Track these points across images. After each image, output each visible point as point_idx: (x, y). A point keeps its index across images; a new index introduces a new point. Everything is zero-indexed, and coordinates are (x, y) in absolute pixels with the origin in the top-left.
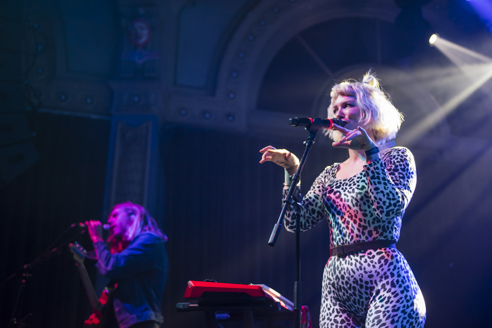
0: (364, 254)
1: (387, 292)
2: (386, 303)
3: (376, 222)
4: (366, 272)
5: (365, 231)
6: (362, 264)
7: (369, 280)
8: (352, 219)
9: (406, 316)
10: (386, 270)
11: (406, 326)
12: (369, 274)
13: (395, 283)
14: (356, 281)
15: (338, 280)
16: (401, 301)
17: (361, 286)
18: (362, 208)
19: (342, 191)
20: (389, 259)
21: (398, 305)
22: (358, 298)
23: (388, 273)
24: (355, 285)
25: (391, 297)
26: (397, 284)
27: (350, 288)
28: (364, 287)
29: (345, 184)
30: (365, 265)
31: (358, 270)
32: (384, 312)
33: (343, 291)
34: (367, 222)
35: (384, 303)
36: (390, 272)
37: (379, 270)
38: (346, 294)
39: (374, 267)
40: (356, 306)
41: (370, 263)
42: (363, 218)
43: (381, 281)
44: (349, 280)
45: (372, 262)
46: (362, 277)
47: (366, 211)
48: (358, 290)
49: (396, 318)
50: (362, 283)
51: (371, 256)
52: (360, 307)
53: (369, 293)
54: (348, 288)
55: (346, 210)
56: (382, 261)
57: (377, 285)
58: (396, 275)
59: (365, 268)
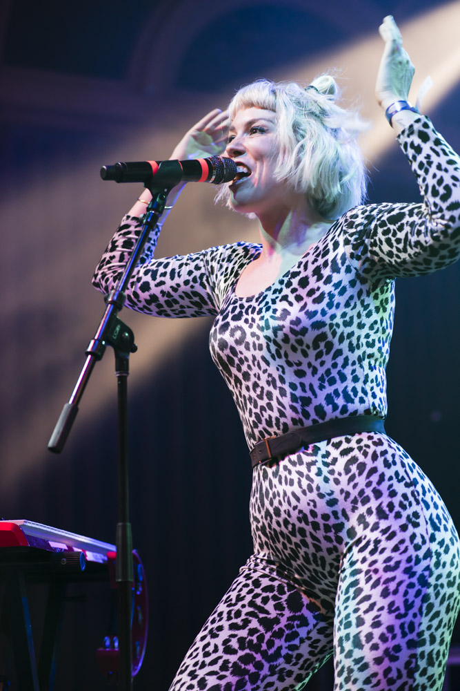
0: (314, 458)
1: (372, 530)
2: (372, 553)
3: (326, 384)
4: (321, 496)
5: (307, 409)
6: (312, 481)
7: (328, 510)
8: (275, 387)
9: (414, 580)
10: (362, 485)
11: (413, 602)
12: (328, 498)
13: (386, 509)
14: (303, 518)
15: (269, 518)
16: (402, 548)
17: (316, 526)
18: (290, 359)
19: (246, 327)
20: (368, 461)
21: (396, 556)
22: (312, 550)
23: (369, 492)
24: (303, 525)
25: (380, 541)
26: (391, 511)
27: (293, 533)
28: (322, 527)
29: (250, 310)
30: (318, 481)
31: (304, 492)
32: (367, 572)
33: (281, 540)
34: (307, 388)
35: (366, 553)
36: (371, 488)
37: (349, 488)
38: (288, 545)
39: (337, 482)
40: (311, 567)
41: (329, 476)
42: (297, 381)
43: (354, 509)
44: (289, 515)
45: (332, 472)
46: (315, 506)
47: (299, 364)
48: (311, 533)
49: (392, 586)
50: (316, 520)
51: (329, 460)
52: (319, 569)
53: (333, 538)
54: (290, 532)
55: (260, 368)
56: (354, 468)
57: (347, 518)
58: (386, 493)
59: (318, 488)
